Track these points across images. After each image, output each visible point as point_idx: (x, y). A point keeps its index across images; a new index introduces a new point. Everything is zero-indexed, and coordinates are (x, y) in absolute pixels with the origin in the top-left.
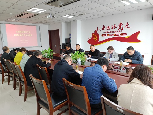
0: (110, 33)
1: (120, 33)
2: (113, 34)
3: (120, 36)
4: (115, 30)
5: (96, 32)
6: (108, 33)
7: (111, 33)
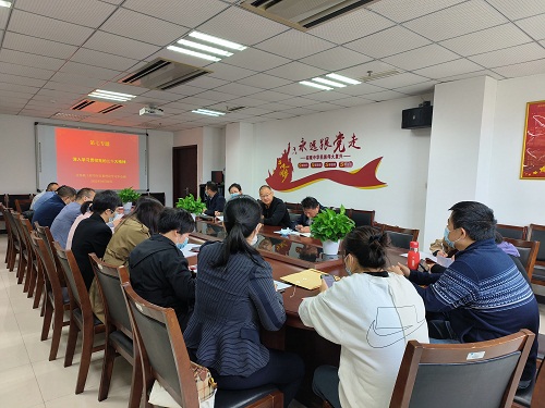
0: (316, 161)
2: (323, 161)
3: (338, 168)
4: (327, 153)
5: (286, 155)
6: (314, 161)
7: (319, 161)
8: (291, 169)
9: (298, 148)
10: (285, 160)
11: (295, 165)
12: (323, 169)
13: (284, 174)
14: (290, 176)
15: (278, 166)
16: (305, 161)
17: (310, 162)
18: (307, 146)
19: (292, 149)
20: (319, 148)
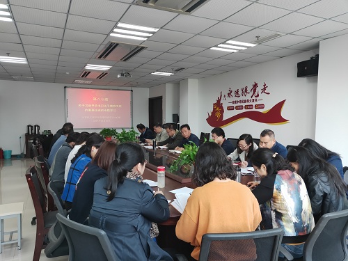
1: (254, 104)
2: (244, 105)
3: (254, 109)
4: (246, 98)
5: (219, 101)
6: (237, 105)
7: (241, 104)
8: (222, 111)
9: (227, 96)
10: (218, 105)
11: (225, 109)
12: (244, 110)
13: (218, 115)
14: (222, 116)
15: (214, 109)
16: (231, 105)
17: (235, 105)
18: (233, 94)
19: (223, 96)
20: (240, 95)
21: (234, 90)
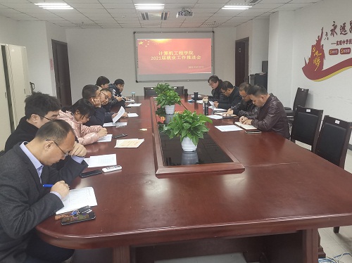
5: (319, 41)
7: (348, 46)
8: (322, 57)
9: (329, 33)
10: (318, 47)
11: (326, 53)
13: (317, 62)
14: (322, 64)
15: (313, 53)
16: (335, 47)
17: (339, 47)
18: (338, 30)
19: (324, 34)
20: (348, 31)
21: (339, 24)
